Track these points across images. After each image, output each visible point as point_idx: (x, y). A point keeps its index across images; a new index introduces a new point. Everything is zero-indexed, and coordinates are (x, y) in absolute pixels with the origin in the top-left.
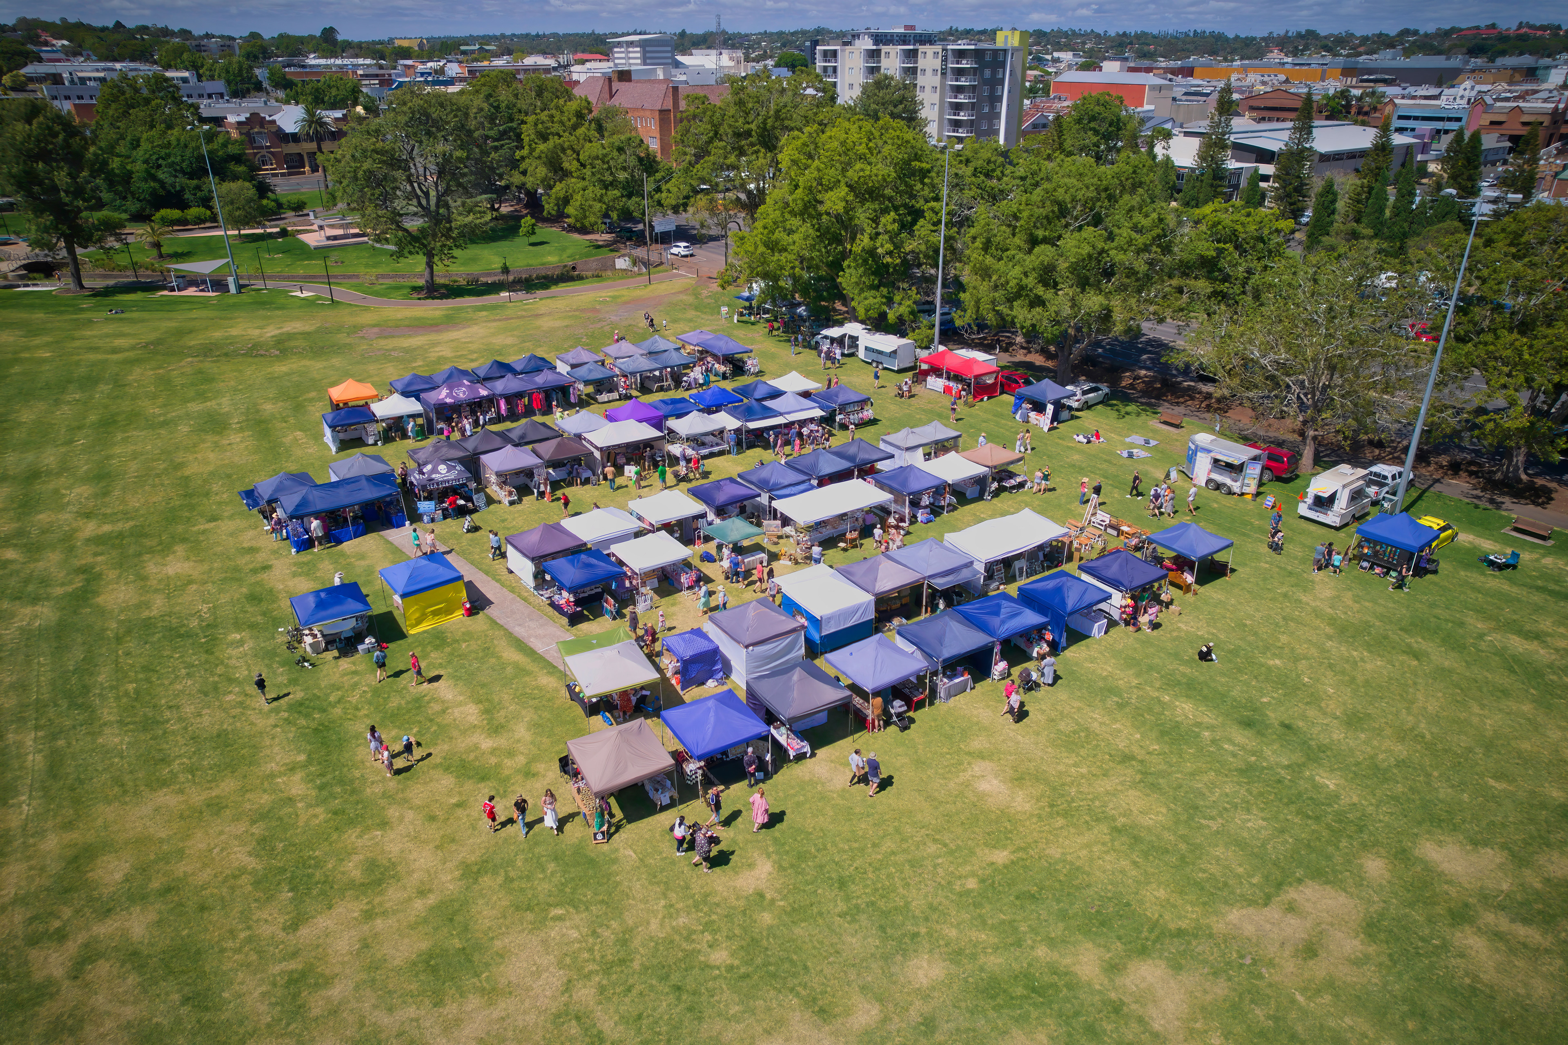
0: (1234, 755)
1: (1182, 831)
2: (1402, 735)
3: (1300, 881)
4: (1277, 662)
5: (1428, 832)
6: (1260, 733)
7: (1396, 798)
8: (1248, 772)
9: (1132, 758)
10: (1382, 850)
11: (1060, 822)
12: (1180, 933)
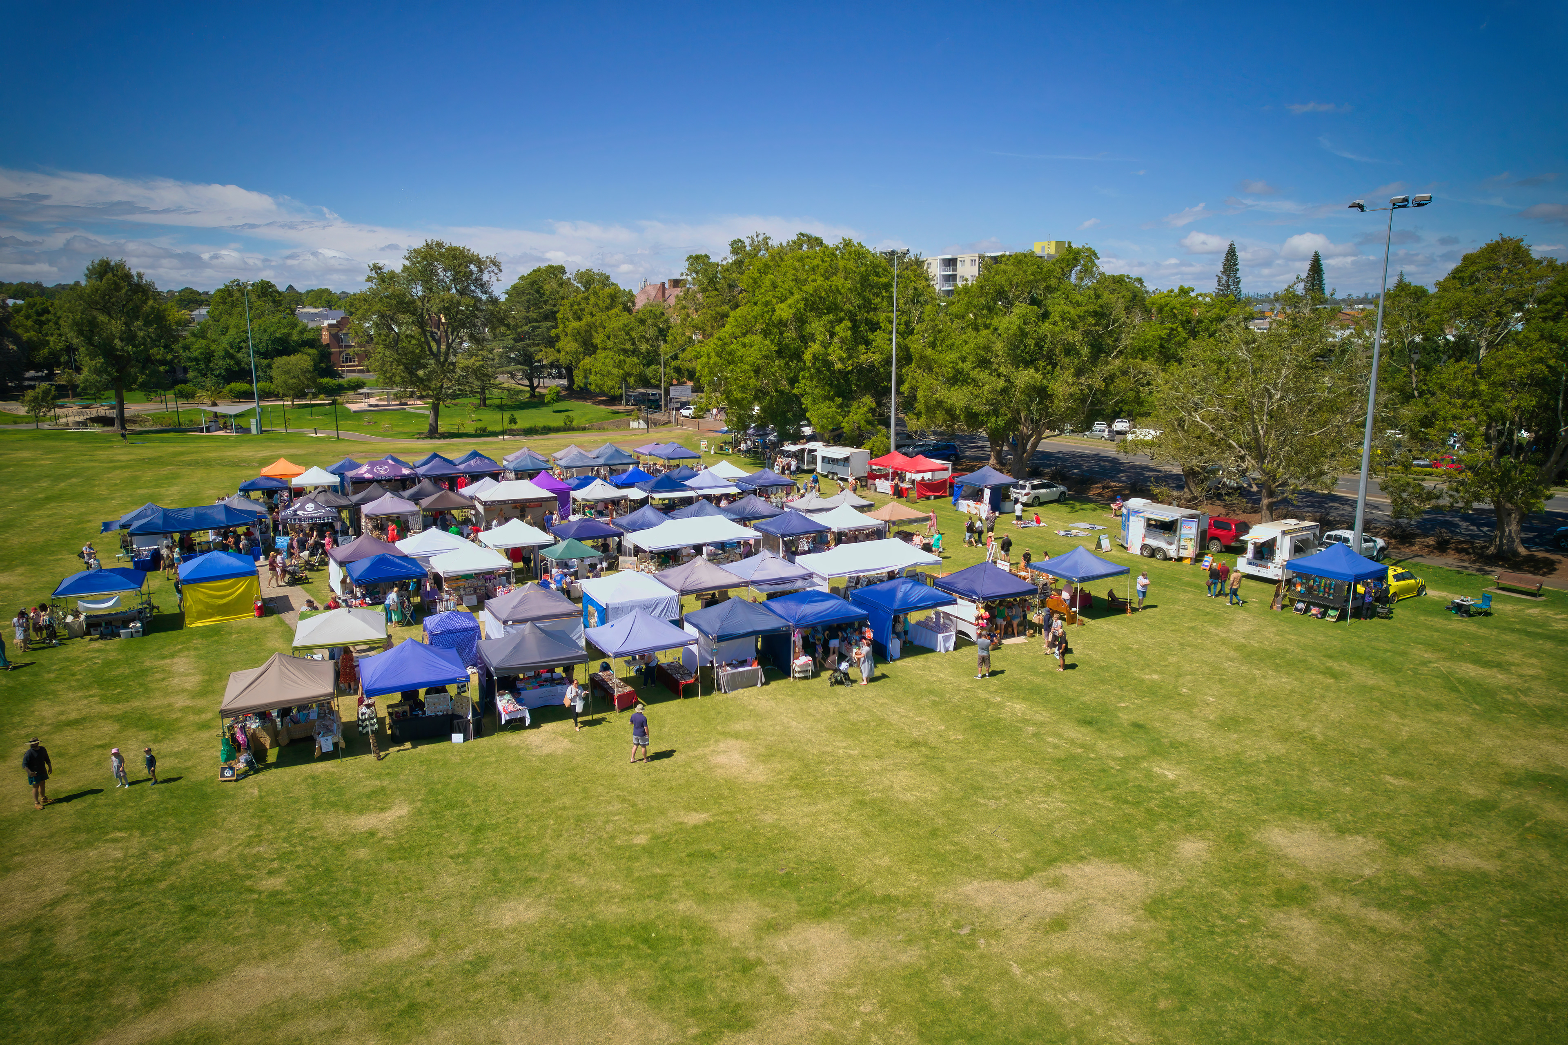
0: (1056, 747)
1: (949, 807)
2: (1284, 737)
3: (1082, 858)
4: (1155, 676)
5: (1282, 819)
6: (1101, 730)
7: (1252, 789)
8: (1066, 762)
9: (925, 745)
10: (1210, 835)
11: (795, 792)
12: (887, 899)
